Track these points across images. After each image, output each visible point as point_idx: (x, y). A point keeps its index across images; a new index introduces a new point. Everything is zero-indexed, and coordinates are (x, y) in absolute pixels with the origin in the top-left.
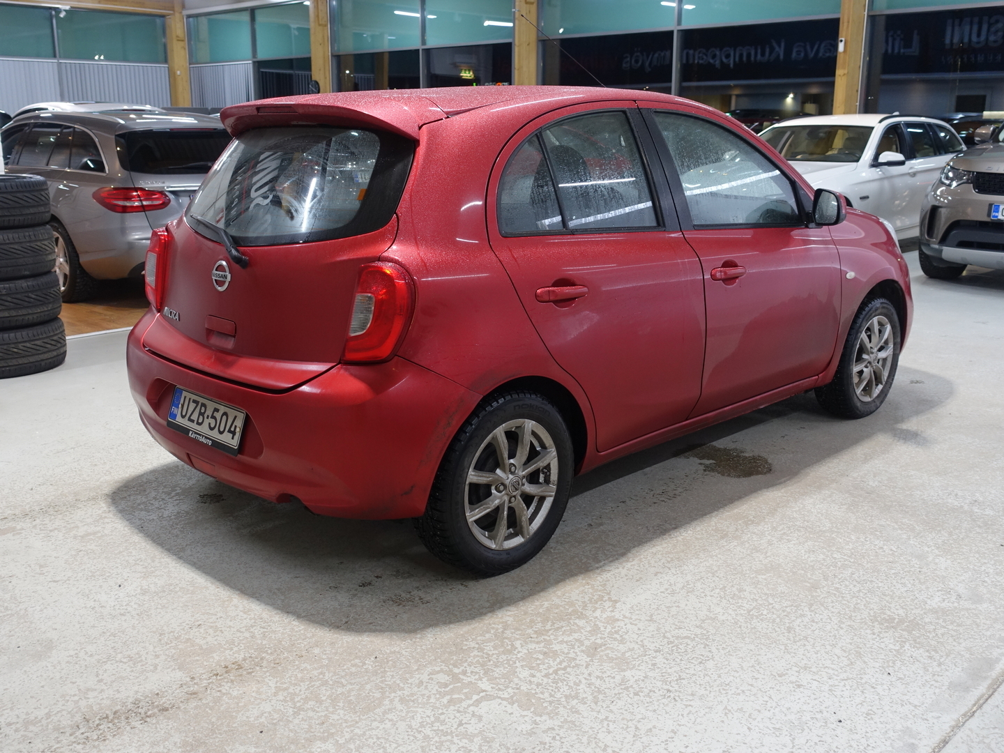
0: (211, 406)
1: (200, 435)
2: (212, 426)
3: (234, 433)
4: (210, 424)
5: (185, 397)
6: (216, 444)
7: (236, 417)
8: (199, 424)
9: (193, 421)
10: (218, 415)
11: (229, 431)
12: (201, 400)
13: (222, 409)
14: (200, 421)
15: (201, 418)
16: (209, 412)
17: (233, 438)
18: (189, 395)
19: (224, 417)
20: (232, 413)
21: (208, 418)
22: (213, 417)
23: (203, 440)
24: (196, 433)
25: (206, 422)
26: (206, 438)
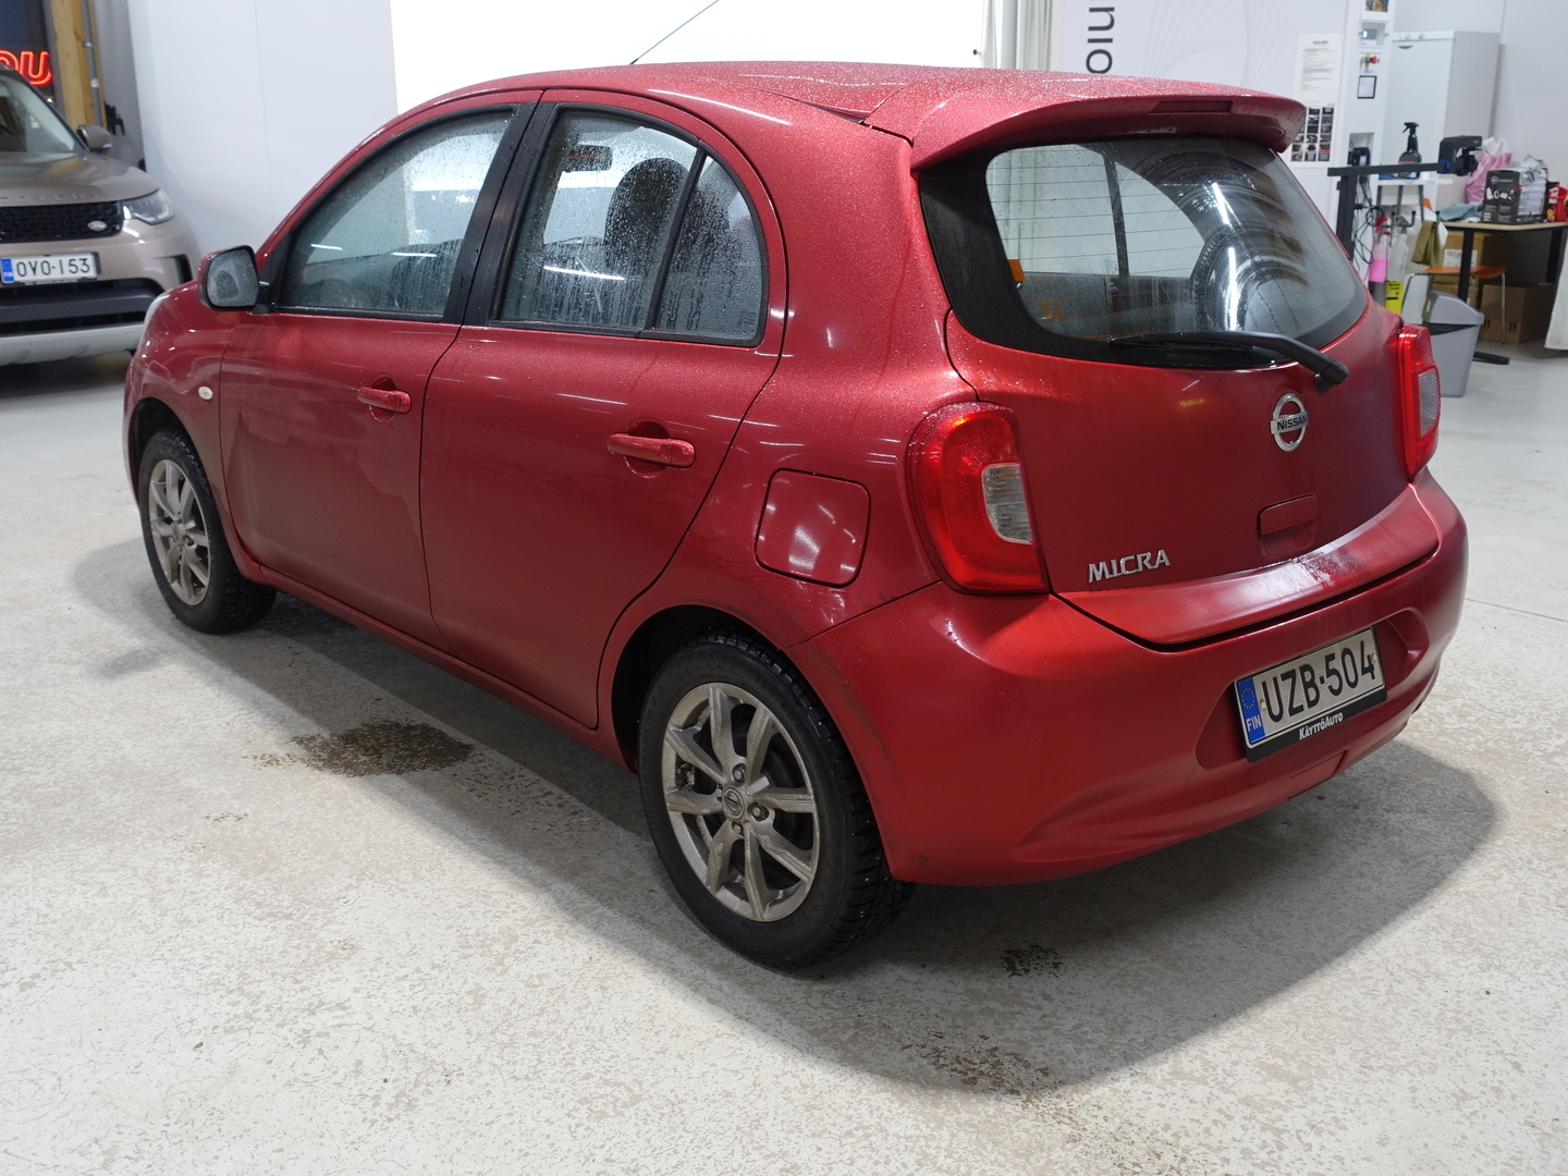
0: (1316, 659)
1: (1319, 720)
2: (1336, 687)
3: (1370, 669)
4: (1330, 687)
5: (1264, 684)
6: (1349, 711)
7: (1362, 644)
8: (1311, 704)
9: (1301, 709)
10: (1336, 664)
11: (1364, 671)
12: (1295, 665)
13: (1337, 649)
14: (1312, 697)
15: (1312, 692)
16: (1320, 671)
17: (1373, 678)
18: (1268, 676)
19: (1348, 657)
20: (1352, 643)
21: (1322, 681)
22: (1331, 672)
23: (1329, 723)
24: (1310, 725)
25: (1324, 689)
26: (1331, 715)
